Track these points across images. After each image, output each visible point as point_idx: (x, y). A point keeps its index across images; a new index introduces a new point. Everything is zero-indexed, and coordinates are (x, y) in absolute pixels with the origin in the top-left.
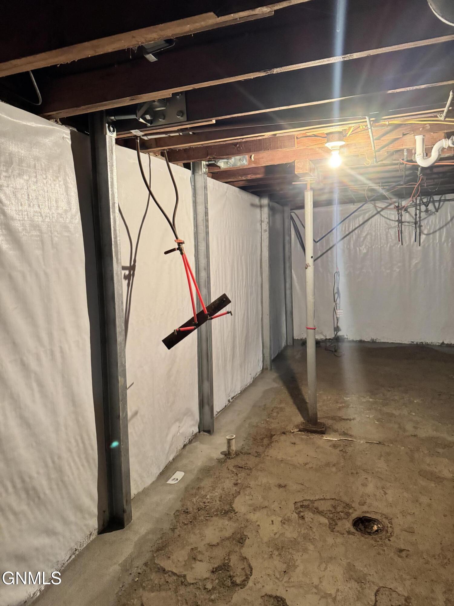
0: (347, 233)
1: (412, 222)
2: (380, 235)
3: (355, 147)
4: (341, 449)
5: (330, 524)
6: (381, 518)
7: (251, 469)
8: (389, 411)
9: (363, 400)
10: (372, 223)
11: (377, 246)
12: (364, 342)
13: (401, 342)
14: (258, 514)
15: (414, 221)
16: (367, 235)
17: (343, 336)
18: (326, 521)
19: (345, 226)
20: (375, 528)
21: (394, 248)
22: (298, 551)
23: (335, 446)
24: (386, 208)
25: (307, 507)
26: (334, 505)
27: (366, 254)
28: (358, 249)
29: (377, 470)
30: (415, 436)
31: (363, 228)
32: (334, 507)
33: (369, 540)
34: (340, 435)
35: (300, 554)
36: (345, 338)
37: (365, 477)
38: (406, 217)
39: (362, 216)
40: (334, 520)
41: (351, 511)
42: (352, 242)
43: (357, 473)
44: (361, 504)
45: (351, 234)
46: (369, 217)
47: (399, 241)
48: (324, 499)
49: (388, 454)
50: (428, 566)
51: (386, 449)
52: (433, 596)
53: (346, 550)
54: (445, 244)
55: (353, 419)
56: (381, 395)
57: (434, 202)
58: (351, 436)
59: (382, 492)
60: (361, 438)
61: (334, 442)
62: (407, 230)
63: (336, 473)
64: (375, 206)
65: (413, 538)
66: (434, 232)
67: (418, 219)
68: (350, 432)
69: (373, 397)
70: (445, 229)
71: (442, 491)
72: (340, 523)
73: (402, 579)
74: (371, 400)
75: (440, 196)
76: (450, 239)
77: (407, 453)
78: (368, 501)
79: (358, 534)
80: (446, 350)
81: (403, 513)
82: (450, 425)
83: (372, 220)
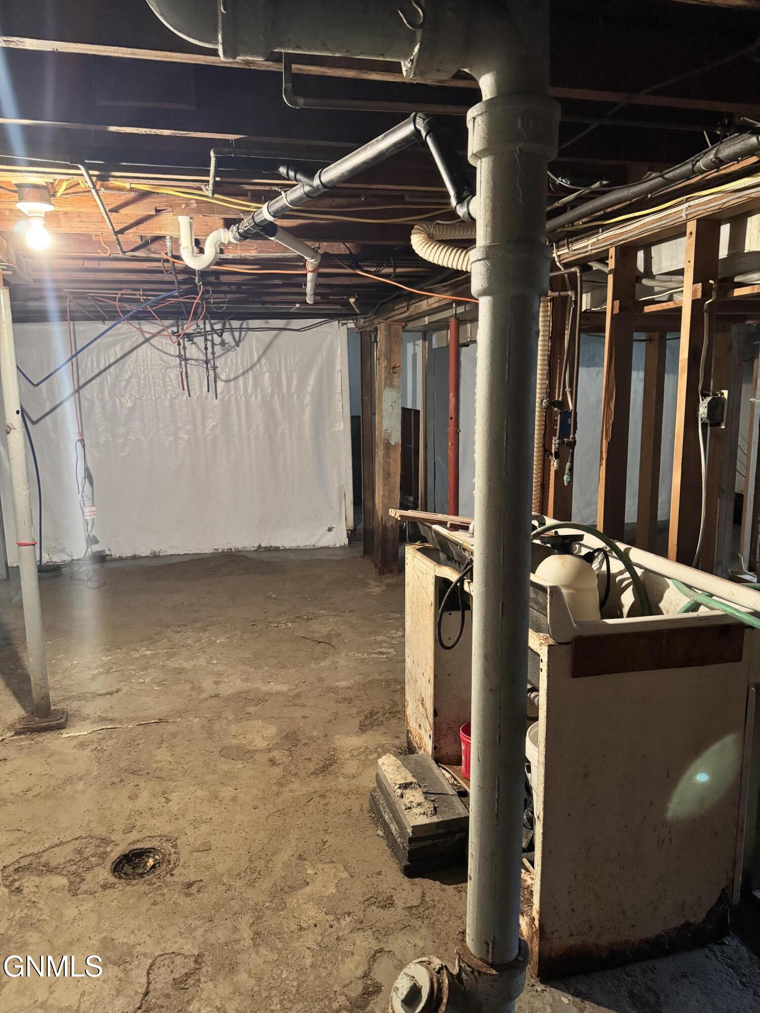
0: (96, 372)
1: (201, 360)
2: (153, 378)
3: (80, 220)
4: (94, 747)
5: (71, 883)
6: (160, 843)
8: (177, 666)
9: (135, 656)
10: (137, 357)
11: (149, 396)
12: (140, 557)
13: (199, 552)
15: (204, 358)
16: (130, 377)
17: (103, 551)
18: (64, 881)
19: (92, 359)
20: (151, 862)
21: (177, 401)
23: (82, 745)
24: (159, 333)
25: (28, 868)
26: (79, 849)
27: (132, 409)
28: (117, 400)
29: (155, 766)
30: (216, 696)
31: (123, 364)
32: (79, 852)
33: (140, 886)
34: (92, 723)
36: (107, 555)
37: (134, 784)
38: (193, 351)
39: (120, 344)
40: (79, 875)
41: (108, 849)
42: (106, 389)
43: (121, 781)
44: (127, 832)
45: (104, 374)
46: (132, 348)
47: (184, 389)
48: (62, 843)
49: (174, 735)
50: (229, 894)
51: (171, 728)
52: (236, 936)
53: (100, 919)
54: (253, 397)
55: (117, 692)
56: (165, 641)
57: (232, 330)
58: (112, 720)
59: (163, 800)
60: (129, 720)
61: (81, 739)
62: (195, 372)
63: (83, 792)
64: (140, 329)
65: (209, 859)
66: (236, 378)
67: (210, 356)
68: (110, 715)
69: (151, 647)
70: (251, 373)
71: (252, 772)
72: (89, 876)
73: (191, 929)
74: (148, 653)
75: (241, 322)
76: (259, 390)
77: (203, 727)
78: (138, 823)
79: (120, 884)
80: (264, 556)
81: (195, 824)
82: (266, 668)
83: (137, 352)
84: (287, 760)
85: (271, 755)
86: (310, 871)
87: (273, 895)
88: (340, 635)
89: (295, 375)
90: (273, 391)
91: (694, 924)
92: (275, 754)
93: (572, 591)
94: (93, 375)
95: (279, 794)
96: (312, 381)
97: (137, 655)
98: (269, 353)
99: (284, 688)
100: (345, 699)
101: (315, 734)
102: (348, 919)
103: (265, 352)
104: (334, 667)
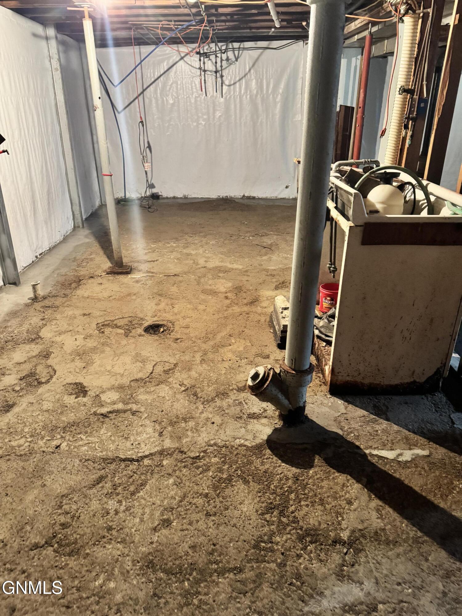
0: (153, 80)
1: (213, 71)
2: (185, 84)
4: (142, 283)
5: (125, 333)
6: (167, 323)
7: (58, 307)
8: (188, 252)
10: (176, 69)
11: (183, 96)
12: (178, 198)
14: (62, 337)
15: (215, 70)
16: (172, 83)
17: (158, 193)
18: (123, 331)
20: (162, 330)
21: (199, 99)
22: (97, 353)
23: (137, 282)
24: (189, 53)
25: (108, 325)
27: (173, 105)
28: (165, 99)
29: (170, 293)
30: (205, 267)
31: (168, 75)
32: (131, 322)
33: (156, 337)
34: (143, 273)
35: (98, 355)
36: (160, 195)
37: (159, 299)
38: (209, 66)
39: (166, 61)
40: (129, 330)
41: (143, 322)
42: (159, 92)
43: (153, 297)
44: (153, 317)
45: (157, 81)
46: (173, 63)
47: (202, 91)
48: (123, 318)
49: (181, 282)
50: (194, 345)
51: (180, 278)
52: (193, 359)
53: (136, 346)
54: (244, 97)
55: (157, 261)
56: (184, 240)
57: (234, 49)
58: (152, 273)
59: (171, 307)
60: (160, 273)
61: (137, 279)
62: (210, 80)
63: (135, 300)
64: (178, 51)
65: (188, 331)
66: (235, 83)
67: (219, 68)
68: (152, 270)
69: (177, 242)
70: (244, 80)
71: (216, 301)
72: (133, 331)
73: (174, 355)
74: (174, 245)
75: (239, 44)
76: (249, 92)
77: (195, 280)
78: (159, 314)
79: (147, 335)
80: (246, 202)
81: (184, 318)
82: (233, 257)
83: (176, 67)
84: (233, 298)
85: (226, 295)
86: (233, 341)
87: (213, 347)
88: (277, 245)
89: (272, 81)
90: (257, 92)
91: (418, 382)
92: (229, 295)
93: (385, 206)
94: (151, 82)
95: (226, 310)
96: (282, 86)
97: (169, 246)
98: (256, 66)
99: (240, 267)
100: (271, 275)
101: (251, 288)
102: (246, 360)
103: (253, 65)
104: (270, 260)
